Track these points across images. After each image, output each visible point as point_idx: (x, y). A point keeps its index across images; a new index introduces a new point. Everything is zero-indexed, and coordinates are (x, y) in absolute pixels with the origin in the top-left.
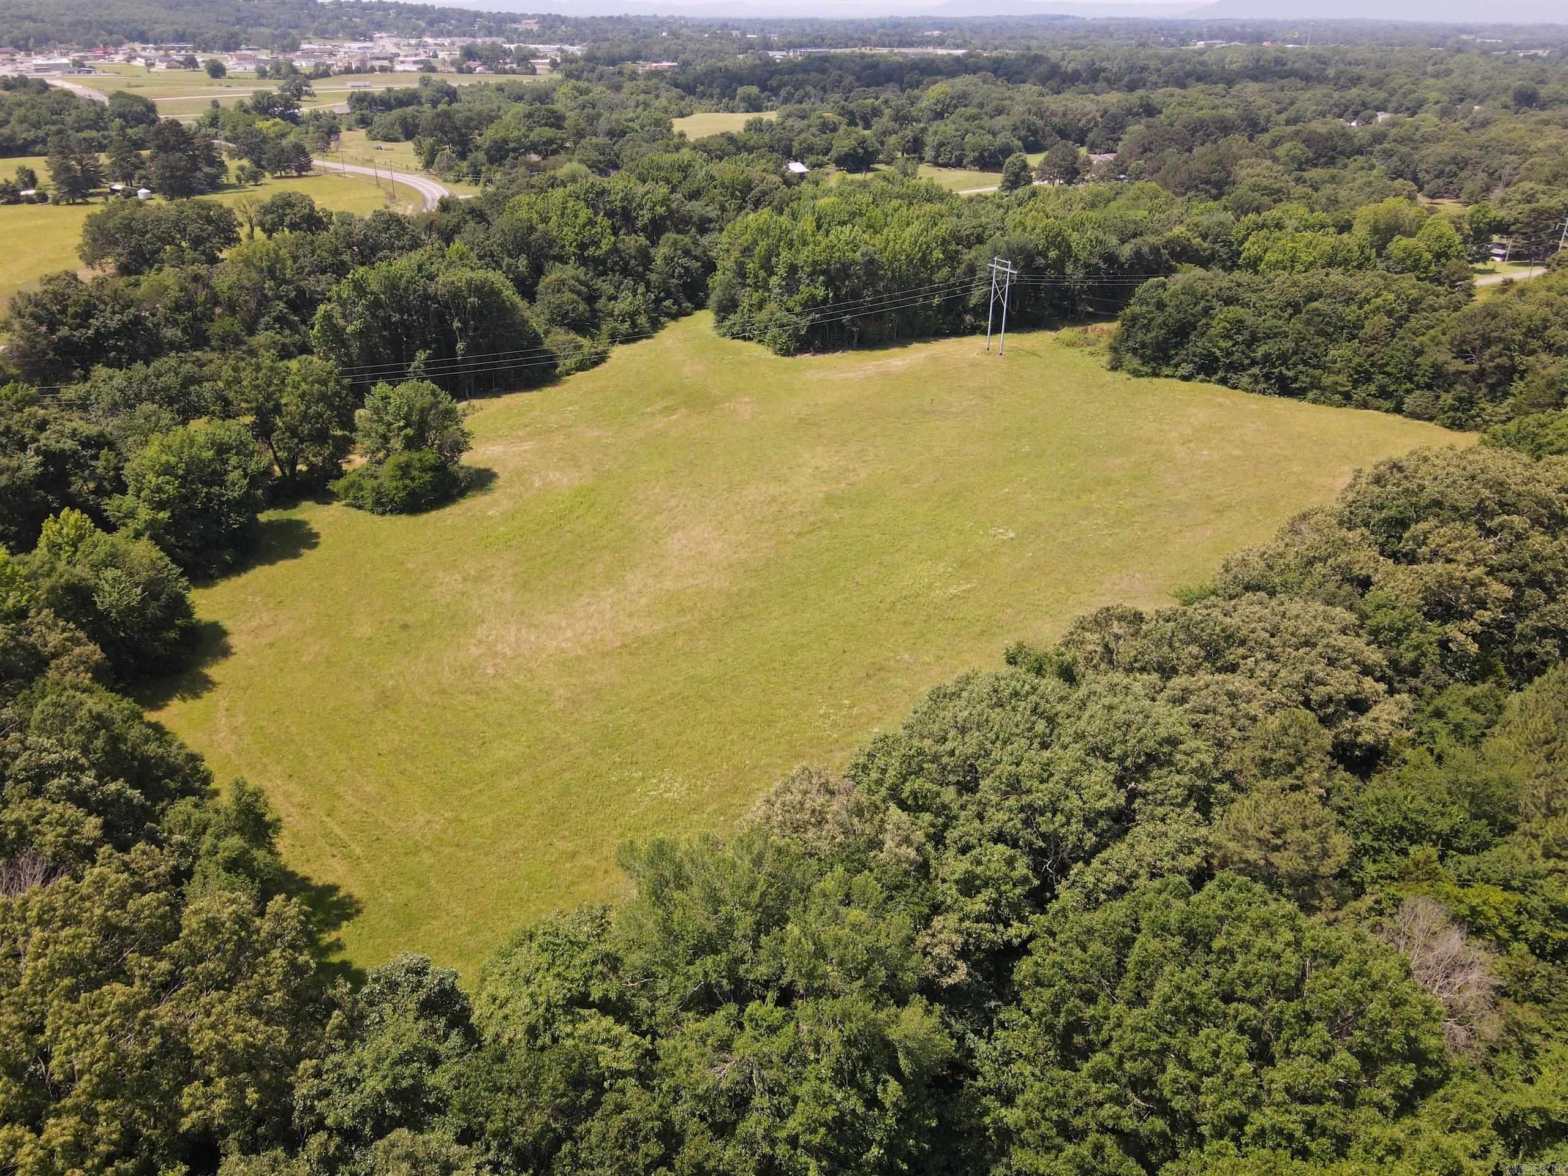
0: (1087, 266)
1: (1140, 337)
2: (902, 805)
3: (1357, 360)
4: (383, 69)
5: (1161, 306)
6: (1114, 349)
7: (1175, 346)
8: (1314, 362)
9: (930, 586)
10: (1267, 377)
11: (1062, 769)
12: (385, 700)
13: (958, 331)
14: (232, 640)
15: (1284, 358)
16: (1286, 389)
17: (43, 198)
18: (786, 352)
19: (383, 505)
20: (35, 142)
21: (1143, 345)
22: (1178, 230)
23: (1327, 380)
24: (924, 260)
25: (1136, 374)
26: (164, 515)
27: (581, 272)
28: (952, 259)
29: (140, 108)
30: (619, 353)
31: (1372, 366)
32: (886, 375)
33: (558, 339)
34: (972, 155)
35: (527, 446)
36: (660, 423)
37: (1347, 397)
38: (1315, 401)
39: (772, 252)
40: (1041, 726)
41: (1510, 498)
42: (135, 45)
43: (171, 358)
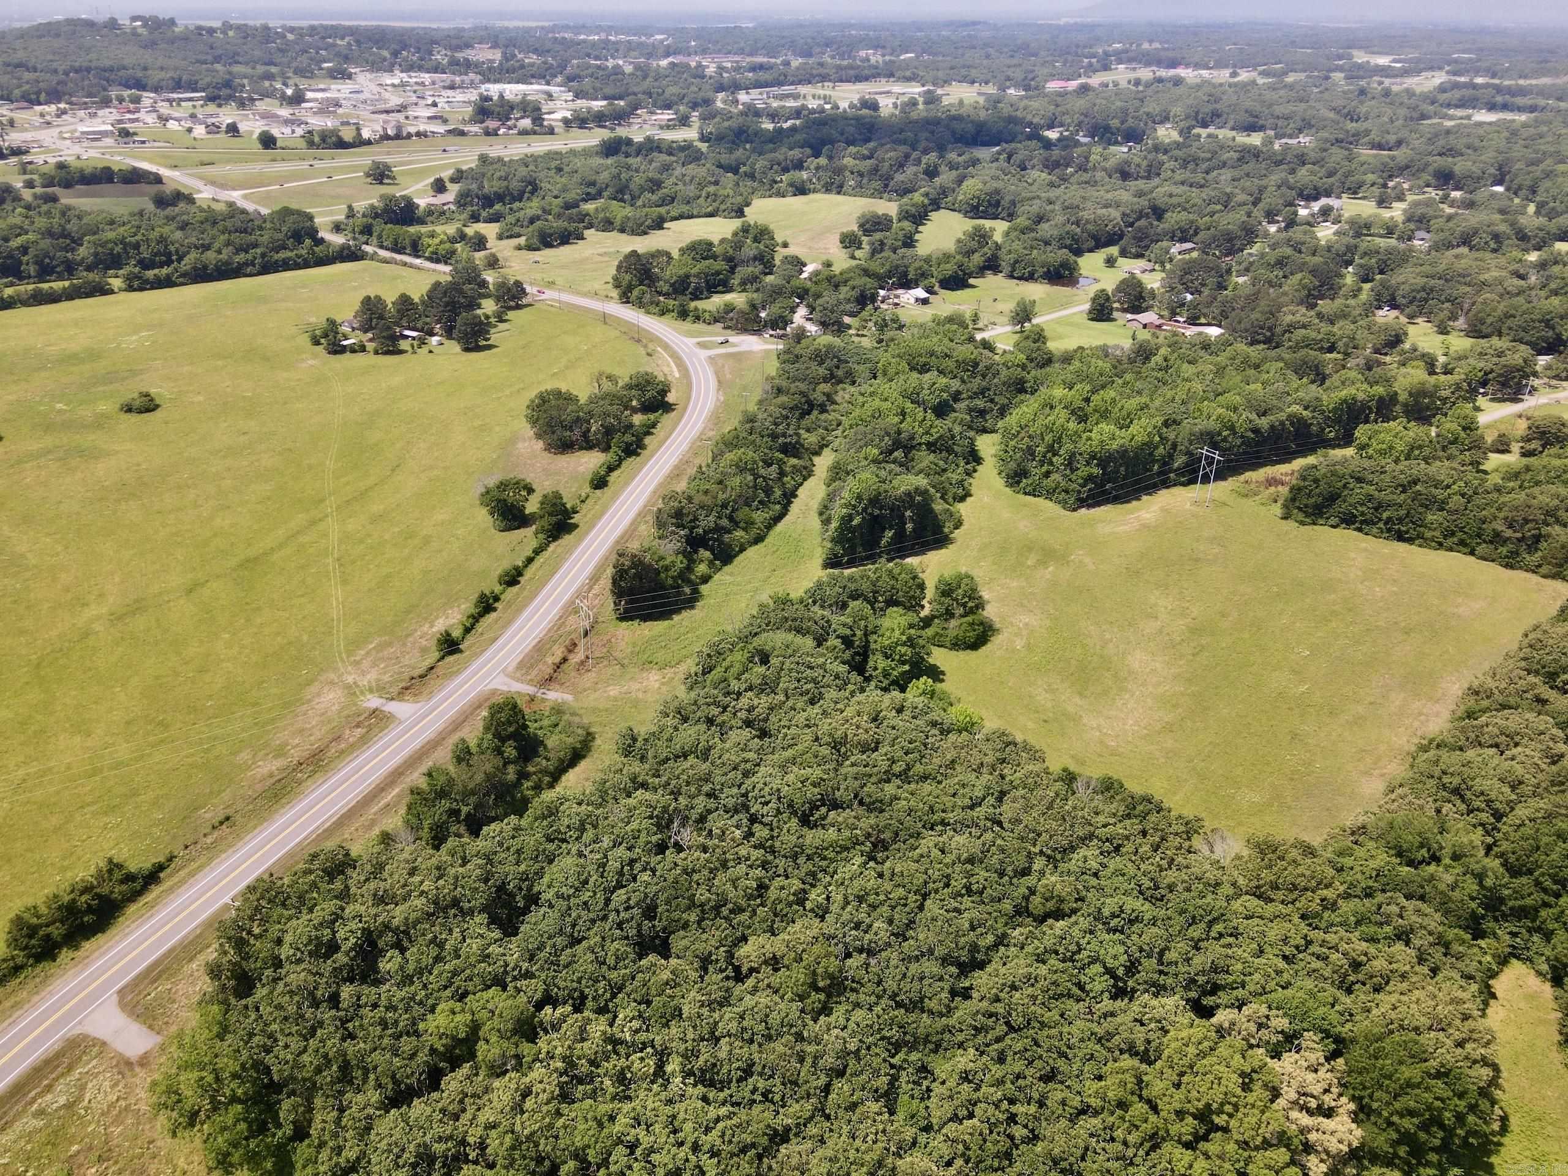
1: (1305, 501)
3: (1445, 523)
6: (1285, 506)
7: (1328, 506)
8: (1419, 523)
15: (1400, 520)
16: (1400, 537)
17: (363, 349)
18: (1070, 508)
19: (958, 645)
20: (246, 264)
21: (1306, 506)
24: (1150, 441)
25: (1302, 523)
28: (1164, 439)
30: (964, 510)
31: (1456, 526)
32: (1146, 527)
36: (1046, 574)
42: (148, 98)
43: (726, 538)
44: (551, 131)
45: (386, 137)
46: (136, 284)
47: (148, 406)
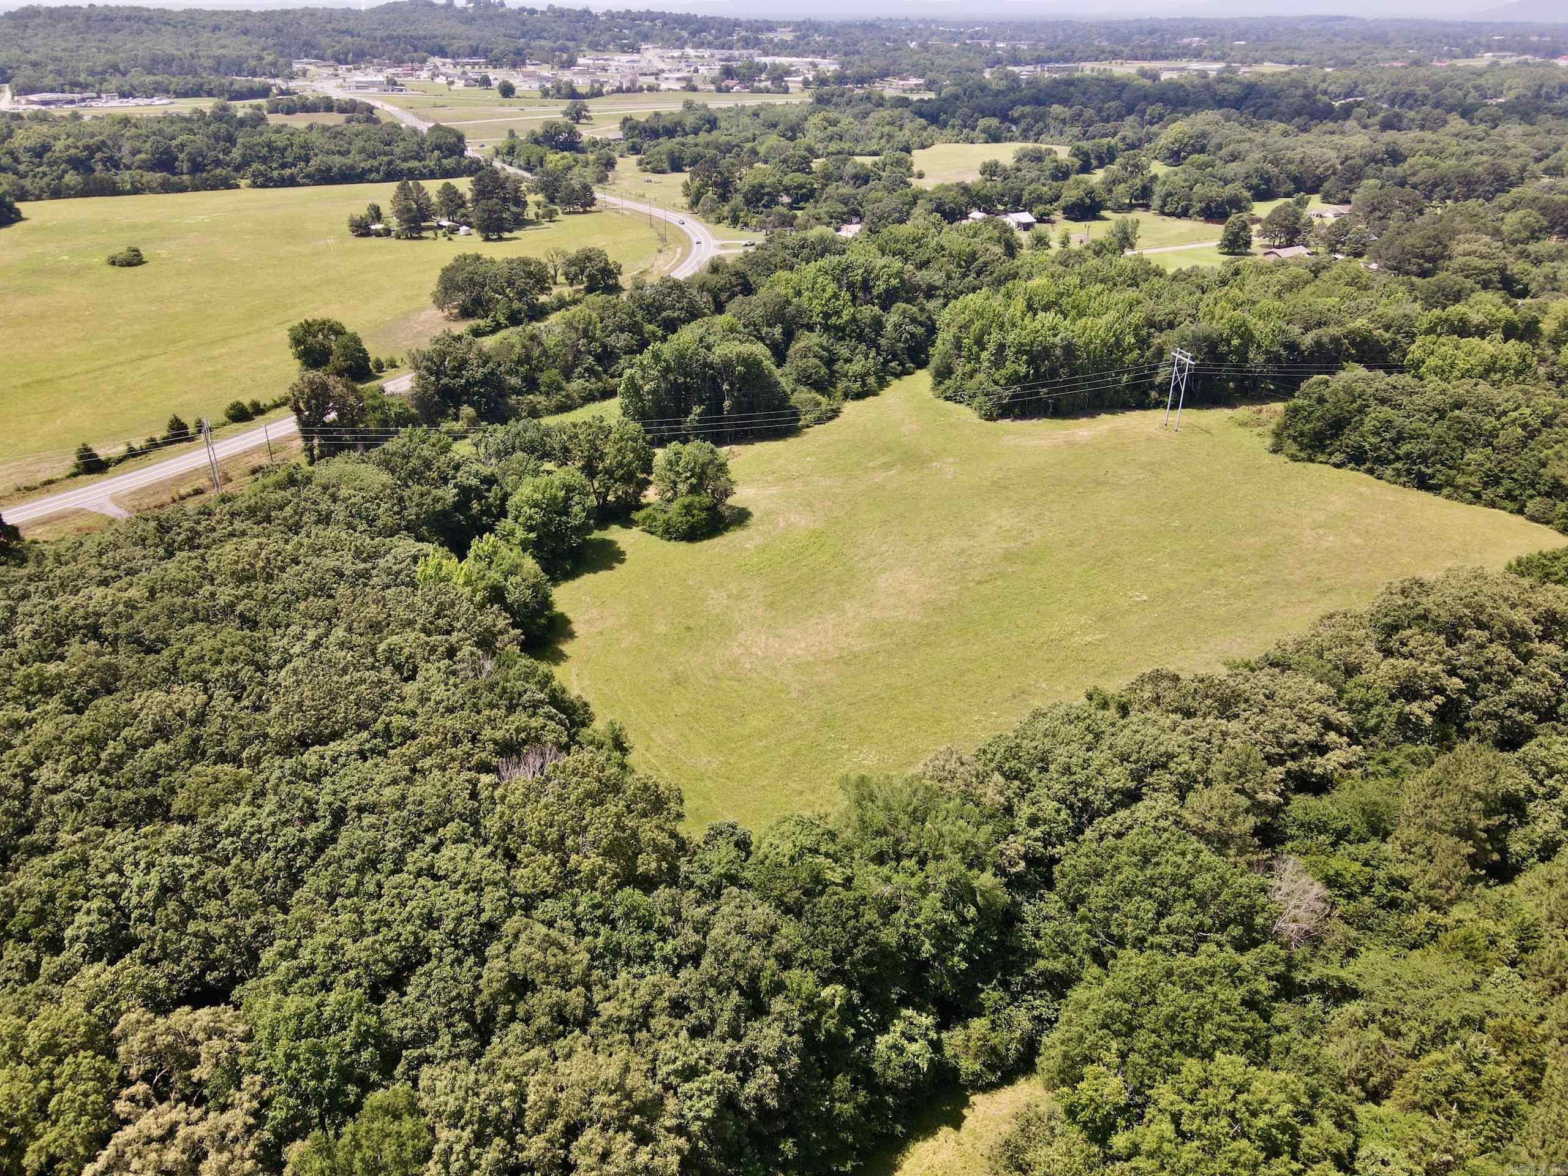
0: (1267, 352)
1: (1300, 426)
2: (1003, 774)
3: (1488, 465)
4: (651, 89)
5: (1321, 400)
6: (1277, 435)
7: (1332, 437)
8: (1450, 463)
9: (1072, 634)
10: (1409, 472)
11: (1095, 764)
12: (678, 680)
13: (1143, 405)
14: (575, 627)
15: (1424, 458)
16: (1423, 483)
17: (387, 232)
18: (990, 418)
19: (670, 533)
20: (370, 170)
21: (1302, 434)
22: (1361, 323)
23: (1460, 480)
24: (1118, 342)
25: (1294, 458)
26: (533, 535)
27: (824, 340)
28: (1143, 343)
29: (452, 140)
30: (850, 408)
31: (1502, 470)
32: (1071, 444)
33: (802, 396)
34: (1198, 206)
35: (774, 490)
36: (880, 477)
37: (1478, 496)
38: (1448, 497)
39: (983, 332)
40: (1089, 737)
41: (1484, 618)
42: (437, 60)
43: (513, 400)
44: (786, 91)
45: (619, 90)
46: (260, 180)
47: (134, 260)
